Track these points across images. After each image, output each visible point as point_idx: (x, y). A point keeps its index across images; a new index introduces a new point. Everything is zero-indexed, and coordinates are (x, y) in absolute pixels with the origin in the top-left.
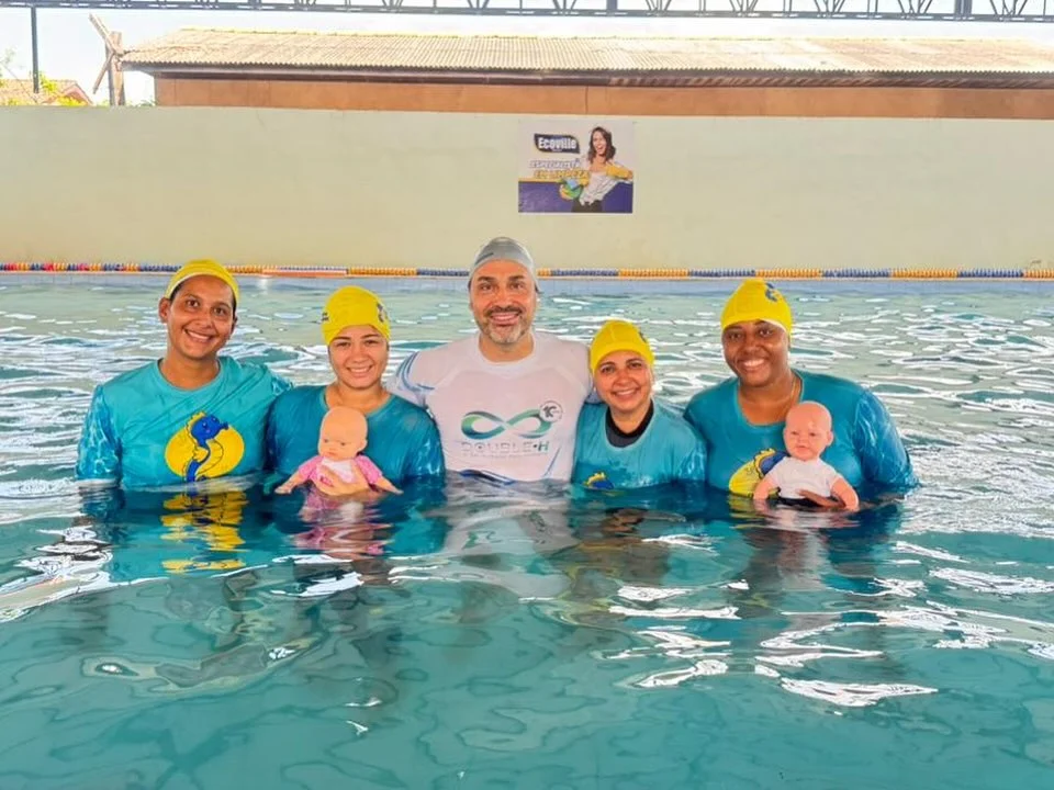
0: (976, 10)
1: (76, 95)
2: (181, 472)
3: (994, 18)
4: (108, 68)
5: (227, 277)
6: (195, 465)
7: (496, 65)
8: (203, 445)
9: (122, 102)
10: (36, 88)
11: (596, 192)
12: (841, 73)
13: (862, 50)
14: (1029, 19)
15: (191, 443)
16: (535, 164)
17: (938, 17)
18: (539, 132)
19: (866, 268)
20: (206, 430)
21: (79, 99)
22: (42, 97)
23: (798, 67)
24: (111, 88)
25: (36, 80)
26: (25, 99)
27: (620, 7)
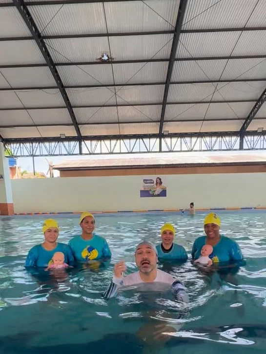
0: (244, 148)
1: (43, 176)
2: (85, 258)
3: (249, 149)
4: (50, 169)
5: (92, 215)
6: (87, 256)
7: (135, 164)
8: (89, 252)
9: (53, 177)
10: (34, 174)
11: (158, 192)
12: (213, 163)
13: (218, 158)
14: (257, 149)
15: (87, 251)
16: (144, 186)
17: (236, 150)
18: (145, 179)
19: (220, 208)
20: (90, 250)
21: (44, 176)
22: (36, 176)
23: (203, 162)
24: (51, 174)
25: (34, 173)
26: (32, 177)
27: (162, 150)
